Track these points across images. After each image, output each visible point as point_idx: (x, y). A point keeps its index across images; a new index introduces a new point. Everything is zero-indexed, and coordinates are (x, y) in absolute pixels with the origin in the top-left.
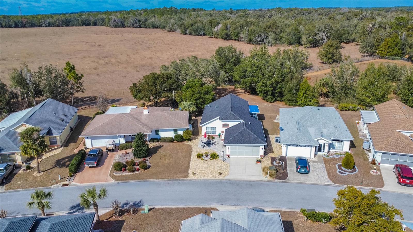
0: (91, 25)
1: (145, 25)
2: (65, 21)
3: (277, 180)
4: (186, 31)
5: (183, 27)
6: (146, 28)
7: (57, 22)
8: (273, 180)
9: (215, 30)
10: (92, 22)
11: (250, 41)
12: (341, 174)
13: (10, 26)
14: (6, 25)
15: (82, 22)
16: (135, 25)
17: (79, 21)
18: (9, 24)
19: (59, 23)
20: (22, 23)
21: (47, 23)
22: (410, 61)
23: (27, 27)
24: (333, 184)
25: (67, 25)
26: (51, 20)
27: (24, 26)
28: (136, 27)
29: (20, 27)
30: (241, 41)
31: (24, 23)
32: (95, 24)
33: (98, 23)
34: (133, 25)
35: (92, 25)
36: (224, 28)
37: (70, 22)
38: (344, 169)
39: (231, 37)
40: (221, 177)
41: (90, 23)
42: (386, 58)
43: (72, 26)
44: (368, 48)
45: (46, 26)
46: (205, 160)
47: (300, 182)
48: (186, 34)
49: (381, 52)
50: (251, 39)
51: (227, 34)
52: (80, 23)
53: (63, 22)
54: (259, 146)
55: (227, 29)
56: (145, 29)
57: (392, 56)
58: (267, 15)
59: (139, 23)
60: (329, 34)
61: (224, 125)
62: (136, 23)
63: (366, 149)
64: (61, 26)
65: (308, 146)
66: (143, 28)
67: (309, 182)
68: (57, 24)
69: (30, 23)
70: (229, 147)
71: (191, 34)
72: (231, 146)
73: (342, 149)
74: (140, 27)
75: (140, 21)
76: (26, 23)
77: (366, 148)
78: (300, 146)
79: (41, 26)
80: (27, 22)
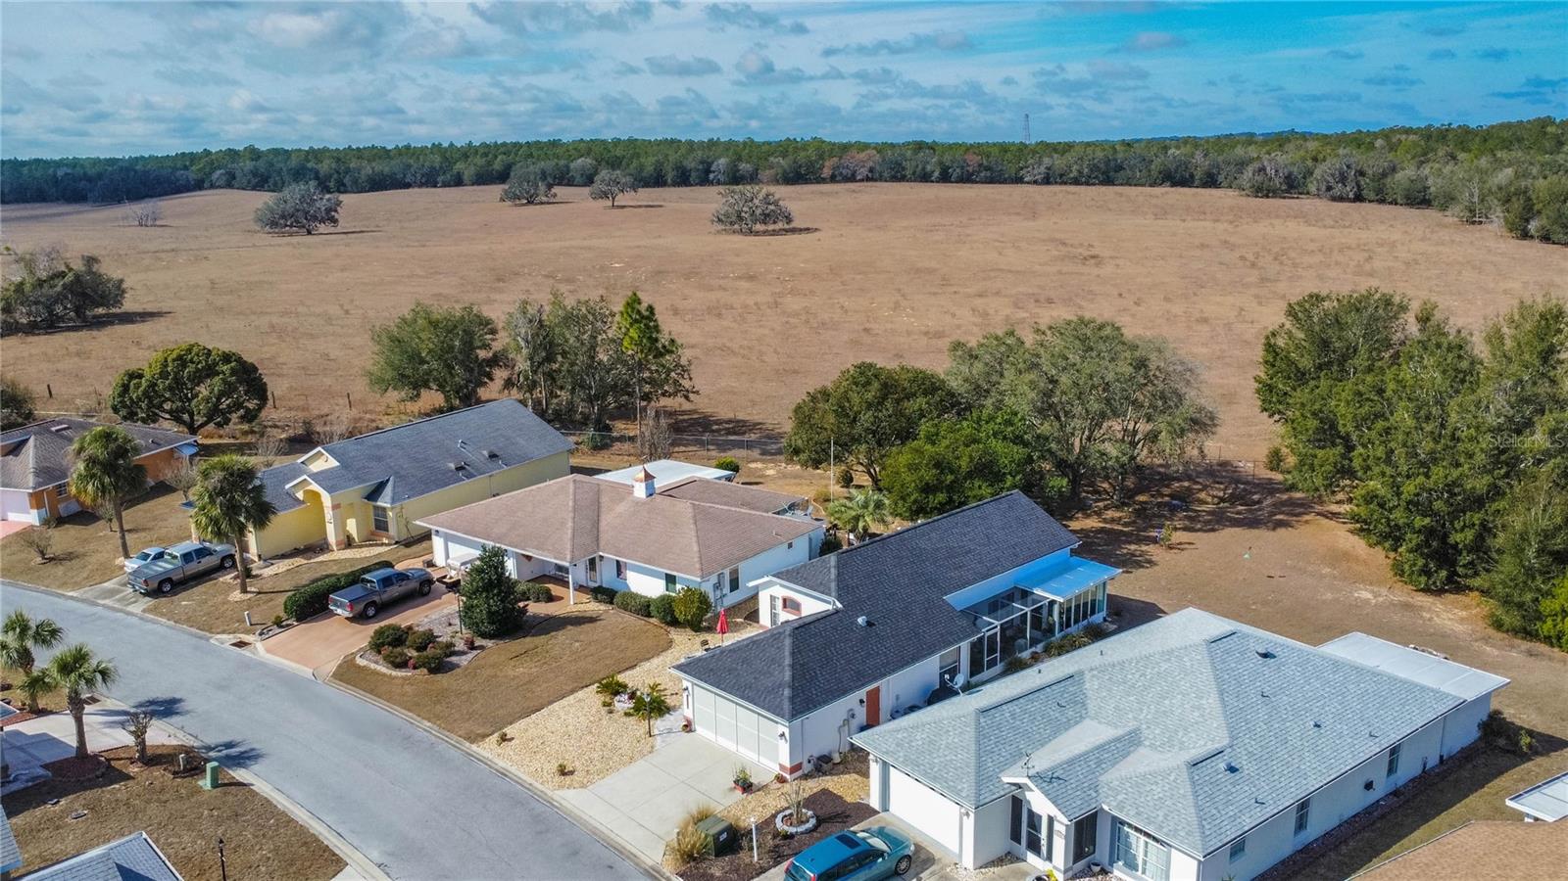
0: (1193, 182)
1: (1379, 191)
2: (1102, 166)
4: (1527, 221)
5: (1517, 205)
6: (1382, 201)
7: (1075, 168)
10: (1198, 174)
13: (925, 178)
14: (914, 173)
15: (1160, 173)
16: (1338, 189)
17: (1153, 167)
18: (924, 169)
19: (1080, 172)
20: (962, 168)
21: (1042, 169)
23: (977, 182)
25: (1108, 181)
26: (1059, 162)
27: (966, 178)
28: (1341, 199)
29: (957, 182)
31: (970, 169)
32: (1211, 181)
33: (1221, 178)
34: (1329, 188)
35: (1196, 183)
37: (1120, 168)
41: (1192, 176)
43: (1122, 185)
45: (1035, 182)
48: (1525, 235)
52: (1154, 173)
53: (1094, 168)
56: (1374, 206)
59: (1354, 184)
62: (1343, 179)
64: (1087, 184)
66: (1370, 201)
68: (1072, 175)
69: (988, 169)
71: (1546, 238)
74: (1359, 198)
75: (1362, 173)
76: (977, 169)
79: (1019, 180)
80: (980, 165)
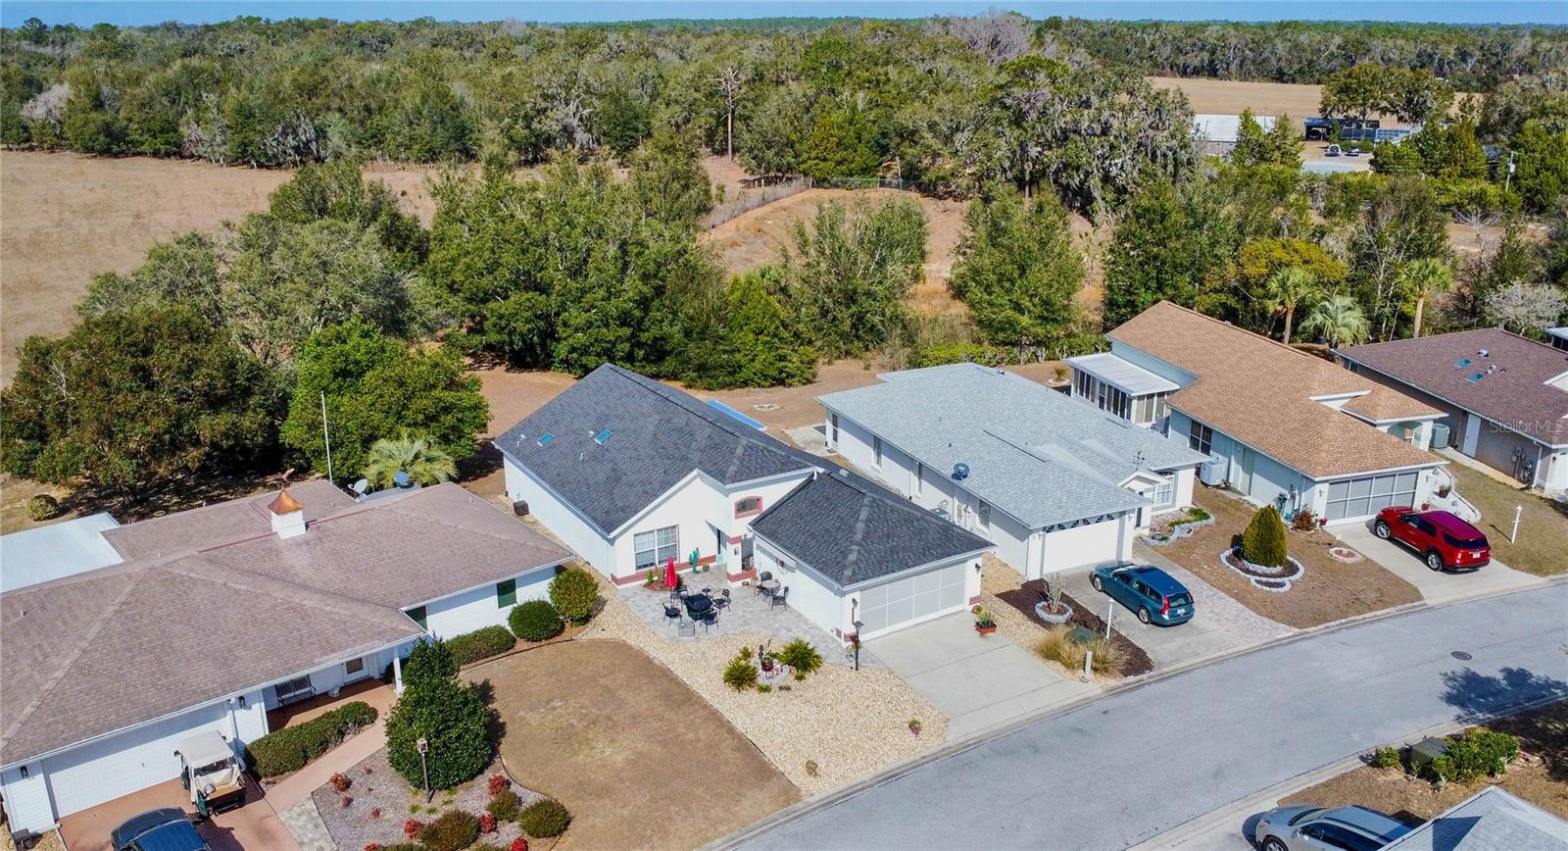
3: (1131, 679)
8: (1120, 684)
9: (36, 110)
11: (243, 156)
12: (1274, 590)
22: (913, 187)
24: (1297, 631)
30: (192, 156)
36: (87, 102)
38: (1260, 571)
39: (132, 142)
40: (929, 743)
42: (836, 186)
44: (770, 154)
46: (781, 688)
47: (1200, 660)
49: (816, 165)
50: (246, 145)
51: (107, 129)
54: (965, 561)
55: (98, 104)
57: (851, 175)
58: (220, 46)
60: (586, 112)
61: (743, 507)
63: (1218, 487)
65: (1110, 517)
67: (1230, 651)
70: (857, 595)
72: (862, 590)
73: (1170, 503)
77: (1218, 482)
78: (1086, 522)
